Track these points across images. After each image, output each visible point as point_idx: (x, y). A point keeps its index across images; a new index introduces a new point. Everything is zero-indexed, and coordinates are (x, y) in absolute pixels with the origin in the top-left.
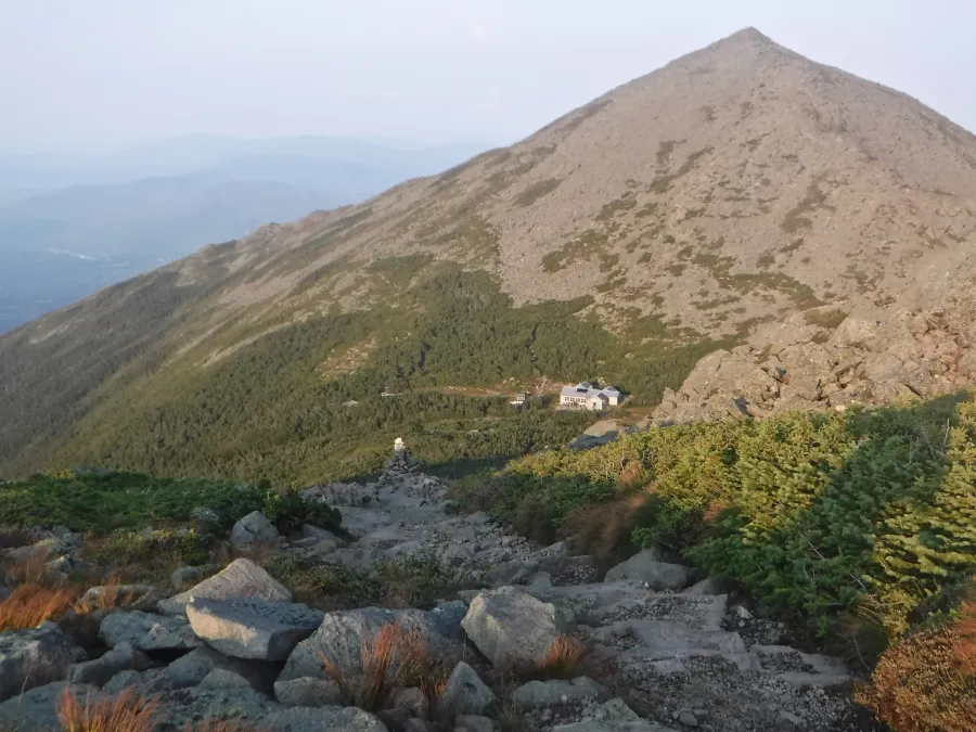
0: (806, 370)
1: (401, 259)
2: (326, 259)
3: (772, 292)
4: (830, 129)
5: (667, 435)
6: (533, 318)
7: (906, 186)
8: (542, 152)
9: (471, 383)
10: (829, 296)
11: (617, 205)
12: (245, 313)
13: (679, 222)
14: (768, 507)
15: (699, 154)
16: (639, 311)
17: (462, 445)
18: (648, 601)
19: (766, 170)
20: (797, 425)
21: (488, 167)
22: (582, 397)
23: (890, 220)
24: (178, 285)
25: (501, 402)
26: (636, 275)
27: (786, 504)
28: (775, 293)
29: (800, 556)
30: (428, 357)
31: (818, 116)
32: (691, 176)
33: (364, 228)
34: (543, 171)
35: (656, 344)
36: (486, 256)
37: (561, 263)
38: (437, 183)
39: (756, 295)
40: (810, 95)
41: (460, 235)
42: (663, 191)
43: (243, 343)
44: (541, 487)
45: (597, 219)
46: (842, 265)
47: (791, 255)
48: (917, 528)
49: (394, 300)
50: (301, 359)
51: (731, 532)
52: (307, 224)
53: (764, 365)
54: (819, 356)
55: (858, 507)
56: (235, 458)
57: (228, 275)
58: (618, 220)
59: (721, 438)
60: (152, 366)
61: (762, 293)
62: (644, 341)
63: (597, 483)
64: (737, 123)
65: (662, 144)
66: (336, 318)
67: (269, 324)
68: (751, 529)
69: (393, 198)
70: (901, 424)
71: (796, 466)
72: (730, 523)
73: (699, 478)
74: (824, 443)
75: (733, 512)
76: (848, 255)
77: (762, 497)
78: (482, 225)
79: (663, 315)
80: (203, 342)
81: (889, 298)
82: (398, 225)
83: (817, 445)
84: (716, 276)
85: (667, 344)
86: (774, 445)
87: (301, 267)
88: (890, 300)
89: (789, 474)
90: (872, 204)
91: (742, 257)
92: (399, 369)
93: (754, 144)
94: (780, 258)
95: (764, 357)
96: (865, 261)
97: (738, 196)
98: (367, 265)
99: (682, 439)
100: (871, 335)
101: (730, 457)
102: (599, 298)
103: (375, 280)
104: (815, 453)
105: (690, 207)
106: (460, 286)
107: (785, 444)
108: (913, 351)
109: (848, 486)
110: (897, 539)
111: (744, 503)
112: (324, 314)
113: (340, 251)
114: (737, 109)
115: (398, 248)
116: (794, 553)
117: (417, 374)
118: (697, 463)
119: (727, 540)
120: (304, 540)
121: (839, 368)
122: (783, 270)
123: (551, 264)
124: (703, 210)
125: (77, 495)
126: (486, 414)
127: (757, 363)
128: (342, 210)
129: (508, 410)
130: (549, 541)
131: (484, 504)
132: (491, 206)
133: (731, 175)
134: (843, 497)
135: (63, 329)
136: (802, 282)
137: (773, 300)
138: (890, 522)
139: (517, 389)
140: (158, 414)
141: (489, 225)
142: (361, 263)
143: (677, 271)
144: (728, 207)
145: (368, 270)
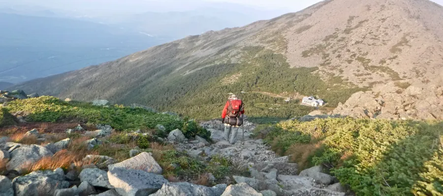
0: (392, 103)
1: (253, 47)
2: (228, 44)
3: (383, 73)
4: (413, 17)
5: (334, 121)
6: (296, 72)
7: (440, 41)
8: (307, 16)
9: (272, 92)
10: (404, 77)
11: (331, 36)
12: (199, 59)
13: (353, 45)
14: (368, 158)
15: (362, 22)
16: (334, 74)
17: (266, 112)
18: (312, 190)
19: (387, 30)
20: (386, 125)
21: (287, 19)
22: (310, 101)
23: (432, 52)
24: (179, 48)
25: (282, 99)
26: (335, 61)
27: (376, 158)
28: (385, 74)
29: (378, 183)
30: (259, 81)
31: (409, 12)
32: (359, 29)
33: (242, 36)
34: (307, 22)
35: (339, 86)
36: (282, 49)
37: (308, 55)
38: (268, 23)
39: (377, 73)
40: (407, 4)
41: (275, 41)
42: (348, 33)
43: (197, 69)
44: (284, 134)
45: (323, 41)
46: (411, 67)
47: (392, 61)
48: (432, 179)
49: (249, 61)
50: (216, 77)
51: (351, 166)
52: (223, 32)
53: (376, 99)
54: (398, 98)
55: (406, 165)
56: (190, 107)
57: (195, 46)
58: (331, 42)
59: (354, 126)
60: (167, 73)
61: (380, 73)
62: (335, 85)
63: (304, 136)
64: (378, 12)
65: (350, 17)
66: (229, 65)
67: (207, 64)
68: (359, 166)
69: (253, 26)
70: (429, 131)
71: (382, 142)
72: (351, 162)
73: (342, 140)
74: (396, 135)
75: (353, 157)
76: (414, 63)
77: (366, 153)
78: (283, 38)
79: (342, 77)
80: (184, 67)
81: (428, 80)
82: (254, 36)
83: (392, 135)
84: (363, 65)
85: (342, 87)
86: (374, 133)
87: (220, 46)
88: (428, 81)
89: (379, 145)
90: (426, 46)
91: (374, 60)
92: (248, 84)
93: (384, 20)
94: (388, 61)
95: (377, 96)
96: (420, 66)
97: (375, 38)
98: (242, 48)
99: (340, 124)
100: (419, 93)
101: (356, 134)
102: (320, 68)
103: (244, 53)
104: (391, 138)
105: (357, 40)
106: (272, 58)
107: (379, 133)
108: (435, 101)
109: (404, 155)
110: (423, 184)
111: (359, 155)
112: (225, 62)
113: (234, 42)
114: (379, 7)
115: (253, 43)
116: (376, 181)
117: (254, 86)
118: (342, 135)
119: (349, 169)
120: (194, 141)
121: (405, 104)
122: (388, 66)
123: (305, 54)
124: (362, 41)
125: (118, 114)
126: (276, 103)
127: (374, 98)
128: (235, 28)
129: (284, 103)
130: (283, 155)
131: (263, 136)
132: (286, 32)
133: (374, 30)
134: (401, 160)
135: (140, 58)
136: (395, 71)
137: (383, 76)
138: (421, 175)
139: (288, 96)
140: (167, 89)
141: (285, 39)
142: (239, 47)
143: (350, 62)
144: (371, 42)
145: (241, 49)
